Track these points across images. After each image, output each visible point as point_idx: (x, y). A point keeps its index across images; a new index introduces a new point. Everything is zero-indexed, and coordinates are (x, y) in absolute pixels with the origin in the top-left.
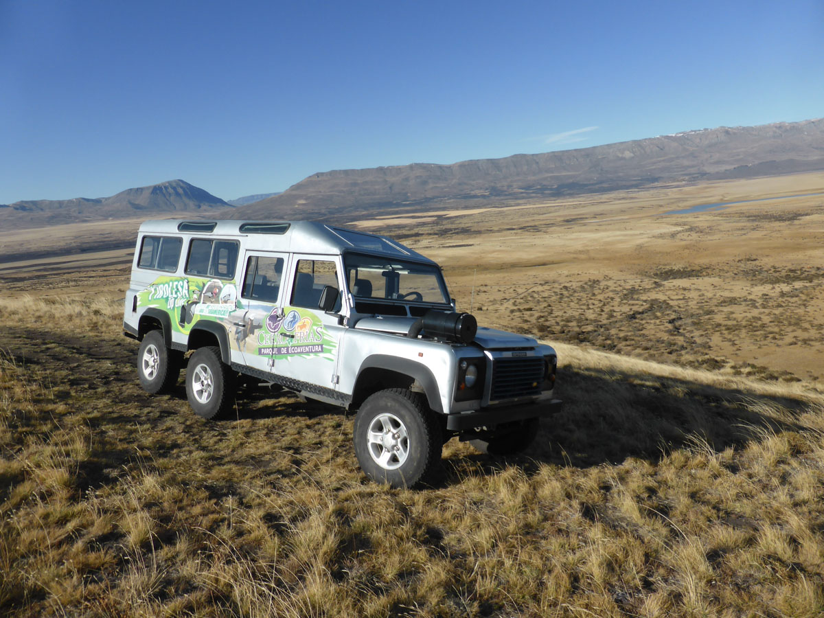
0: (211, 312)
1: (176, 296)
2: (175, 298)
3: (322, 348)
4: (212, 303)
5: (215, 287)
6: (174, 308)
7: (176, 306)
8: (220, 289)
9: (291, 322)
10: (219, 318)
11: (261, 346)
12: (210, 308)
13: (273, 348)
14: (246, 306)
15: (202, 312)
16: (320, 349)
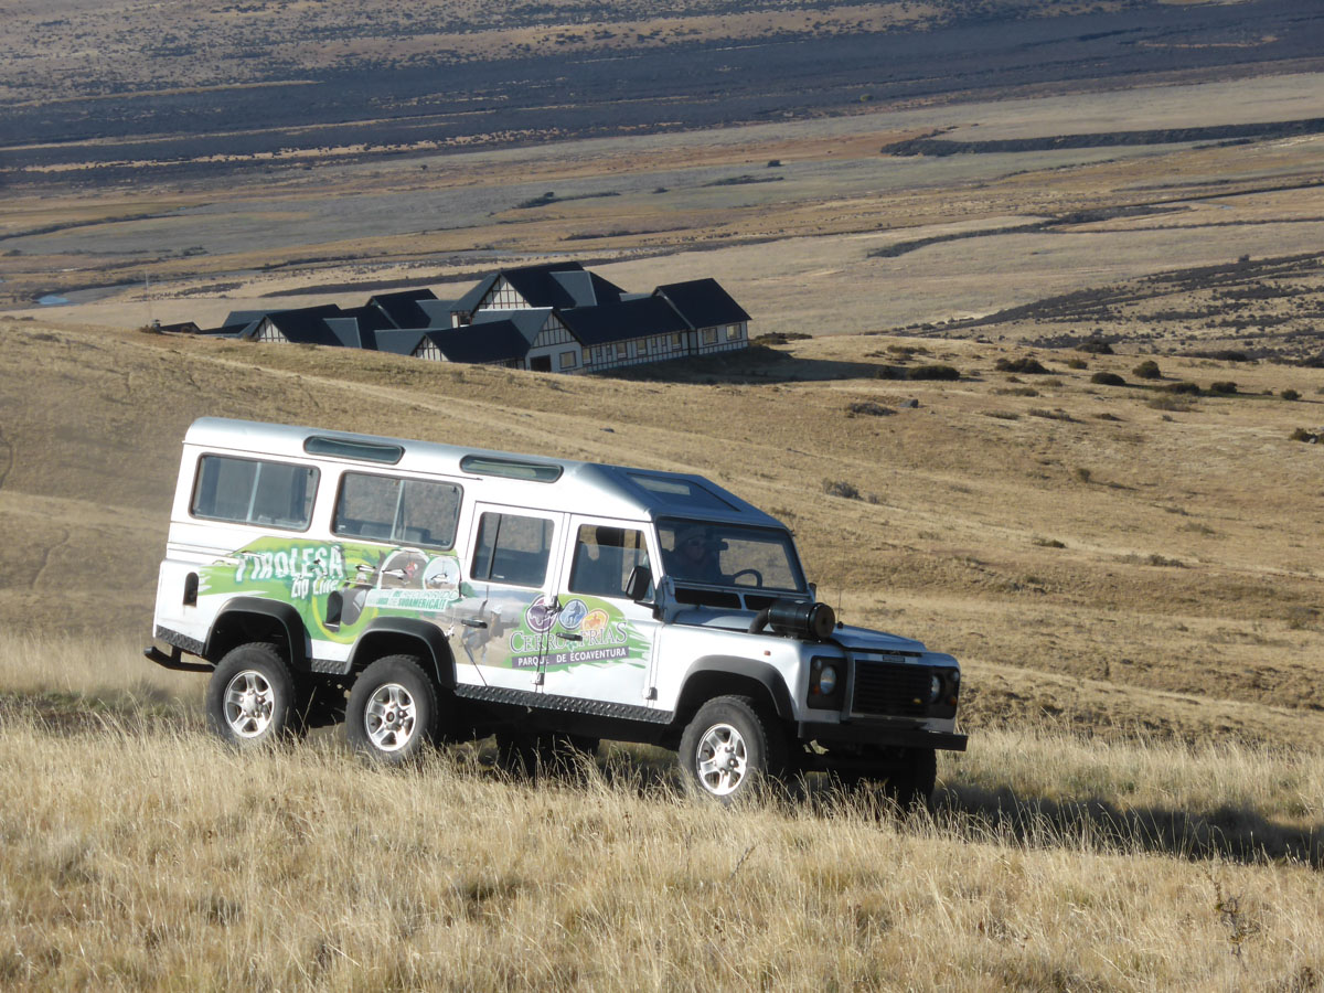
0: (403, 602)
1: (311, 575)
2: (312, 580)
3: (627, 651)
4: (404, 587)
5: (410, 560)
6: (309, 597)
7: (315, 592)
8: (423, 565)
9: (573, 616)
10: (425, 613)
11: (516, 654)
12: (402, 596)
13: (540, 658)
14: (481, 592)
15: (383, 602)
16: (624, 653)
